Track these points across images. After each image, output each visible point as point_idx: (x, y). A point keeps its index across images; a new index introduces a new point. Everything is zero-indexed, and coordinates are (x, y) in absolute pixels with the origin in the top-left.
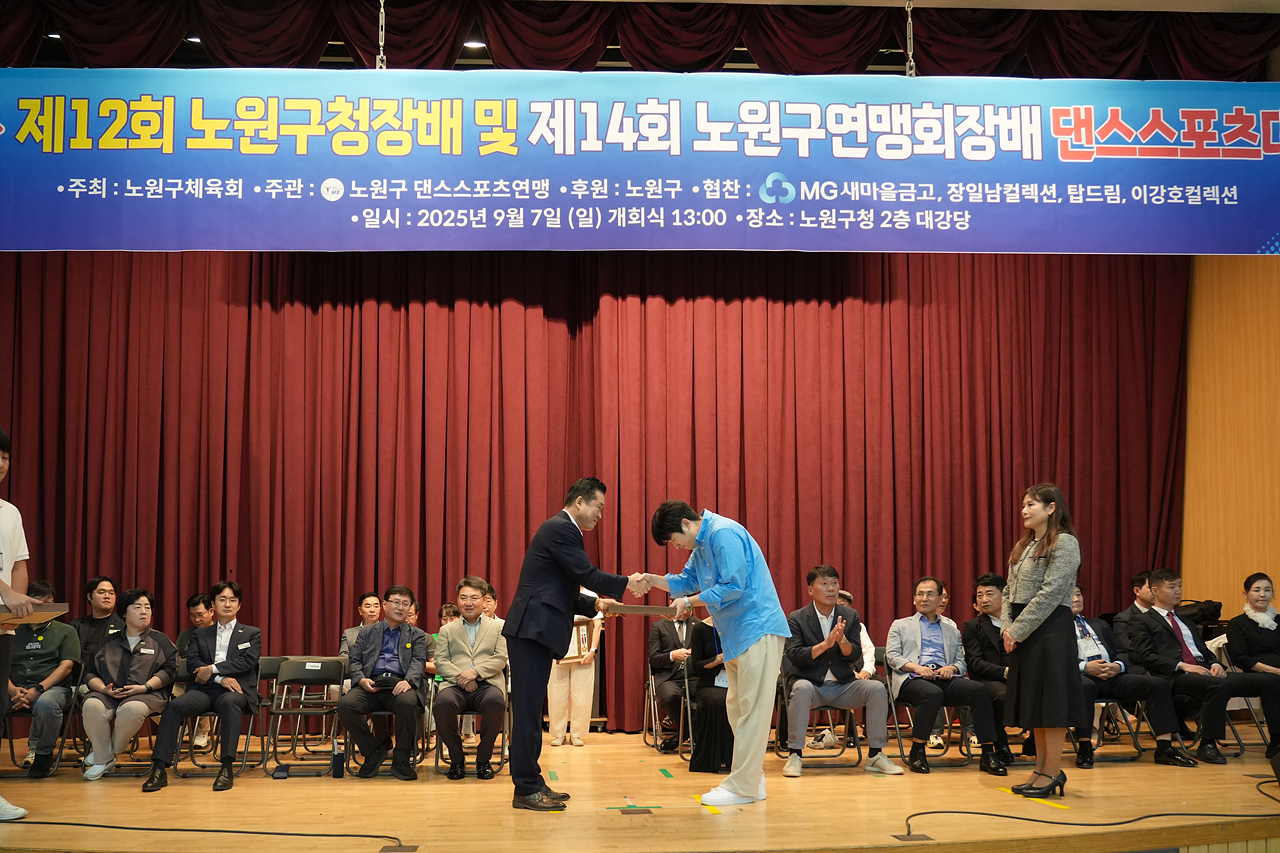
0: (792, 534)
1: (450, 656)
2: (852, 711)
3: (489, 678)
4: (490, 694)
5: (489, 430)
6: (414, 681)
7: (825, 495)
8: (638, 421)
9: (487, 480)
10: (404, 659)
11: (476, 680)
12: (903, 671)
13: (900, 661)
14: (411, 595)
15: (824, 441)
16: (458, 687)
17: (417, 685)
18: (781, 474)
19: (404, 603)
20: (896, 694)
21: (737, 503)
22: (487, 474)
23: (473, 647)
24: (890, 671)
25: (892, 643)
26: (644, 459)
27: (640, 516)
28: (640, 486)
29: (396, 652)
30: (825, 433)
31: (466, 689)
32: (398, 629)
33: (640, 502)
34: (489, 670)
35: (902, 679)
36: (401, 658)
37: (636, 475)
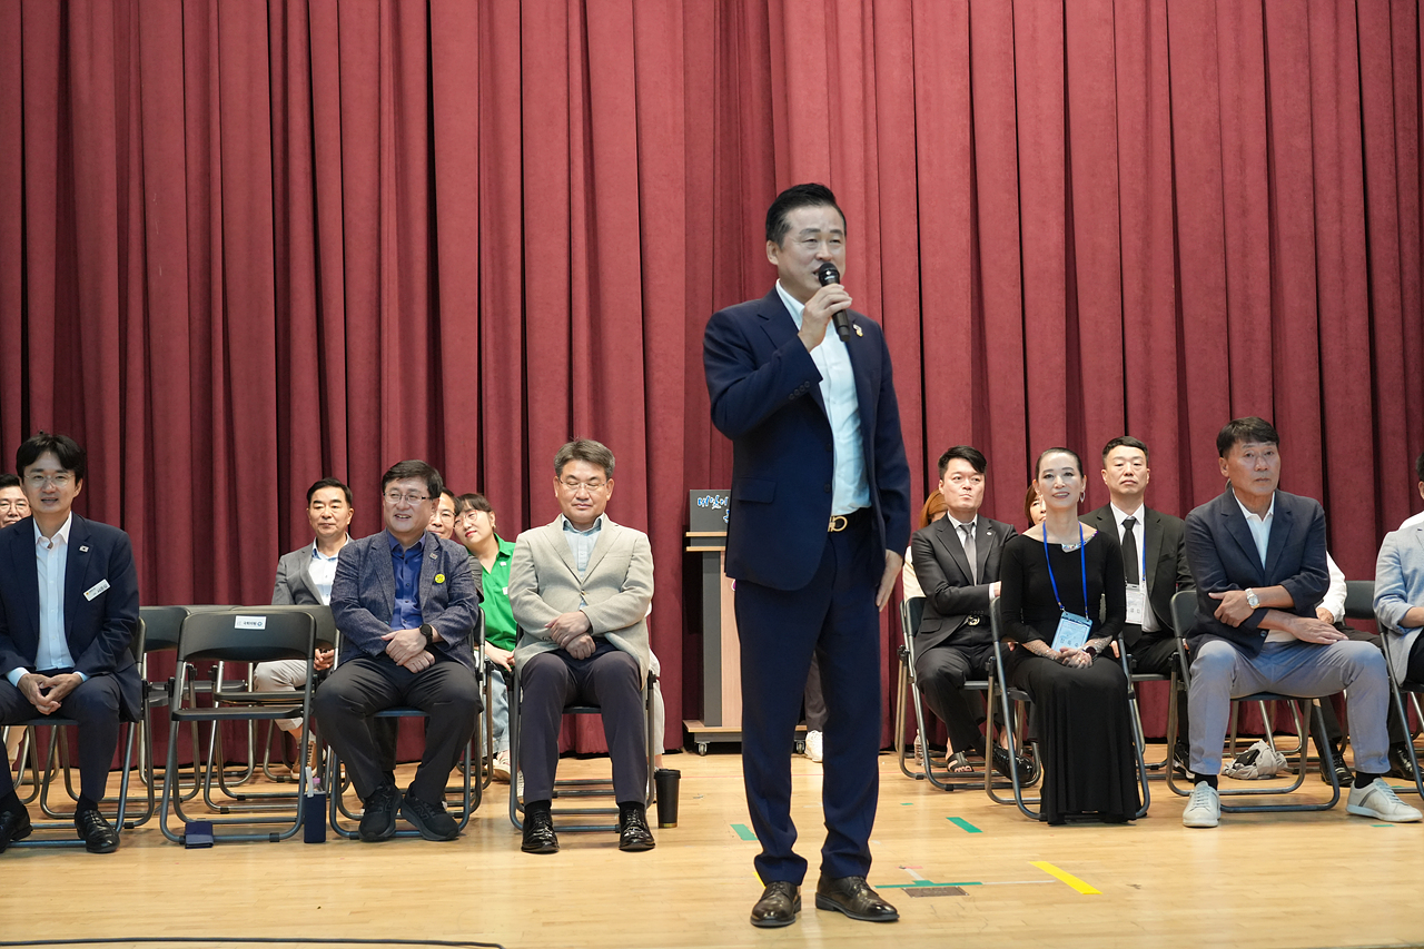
15: (1229, 176)
22: (563, 241)
30: (1229, 159)
32: (419, 548)
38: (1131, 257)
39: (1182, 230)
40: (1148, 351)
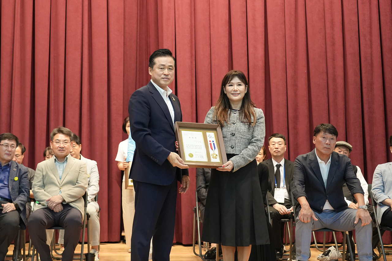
0: (306, 98)
1: (44, 186)
2: (347, 233)
3: (72, 202)
4: (71, 214)
5: (81, 22)
6: (19, 205)
7: (330, 70)
8: (189, 17)
9: (80, 58)
10: (13, 189)
11: (62, 203)
12: (383, 204)
13: (381, 197)
14: (16, 139)
15: (328, 31)
16: (48, 209)
17: (22, 208)
18: (296, 55)
19: (12, 146)
20: (379, 220)
21: (263, 75)
22: (80, 53)
23: (60, 179)
24: (376, 204)
25: (376, 182)
26: (194, 43)
27: (192, 84)
28: (191, 62)
29: (6, 183)
30: (328, 25)
31: (55, 210)
32: (8, 166)
33: (192, 75)
34: (72, 196)
35: (384, 209)
36: (10, 187)
37: (188, 55)
38: (289, 61)
39: (310, 50)
40: (296, 95)
